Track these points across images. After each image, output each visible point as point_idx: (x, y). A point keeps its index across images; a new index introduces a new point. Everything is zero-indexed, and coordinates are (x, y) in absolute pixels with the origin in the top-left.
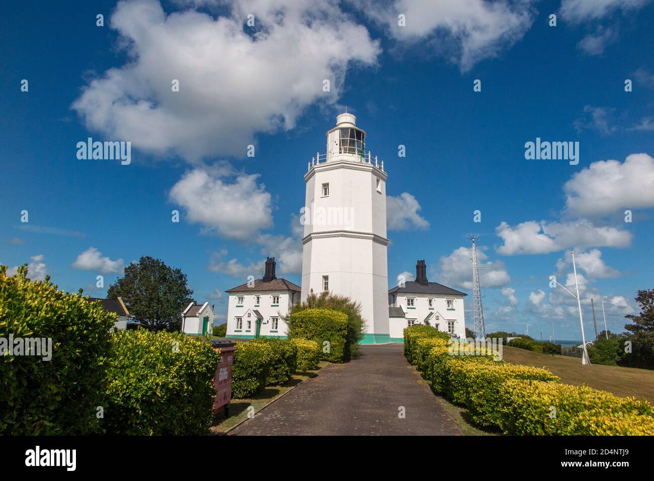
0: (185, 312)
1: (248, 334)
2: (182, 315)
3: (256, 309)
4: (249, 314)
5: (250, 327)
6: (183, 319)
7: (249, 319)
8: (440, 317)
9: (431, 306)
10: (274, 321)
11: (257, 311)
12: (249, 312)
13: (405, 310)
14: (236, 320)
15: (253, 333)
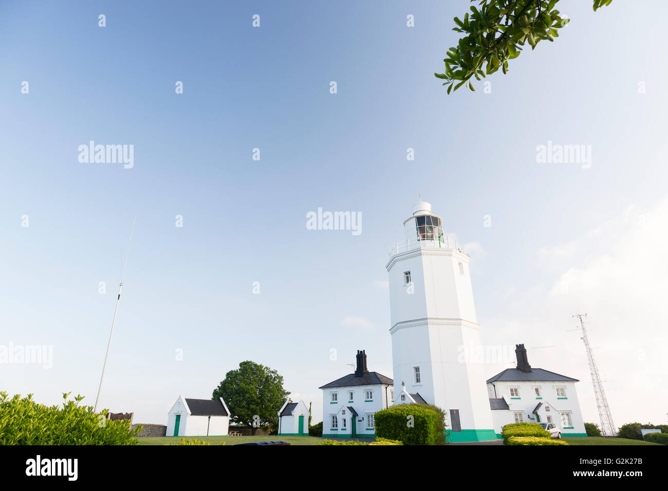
0: (281, 410)
1: (344, 433)
2: (279, 414)
3: (350, 405)
4: (343, 411)
5: (345, 426)
6: (280, 418)
7: (344, 417)
8: (551, 408)
9: (539, 395)
10: (369, 418)
11: (351, 407)
12: (344, 409)
13: (508, 401)
14: (331, 418)
15: (349, 431)
